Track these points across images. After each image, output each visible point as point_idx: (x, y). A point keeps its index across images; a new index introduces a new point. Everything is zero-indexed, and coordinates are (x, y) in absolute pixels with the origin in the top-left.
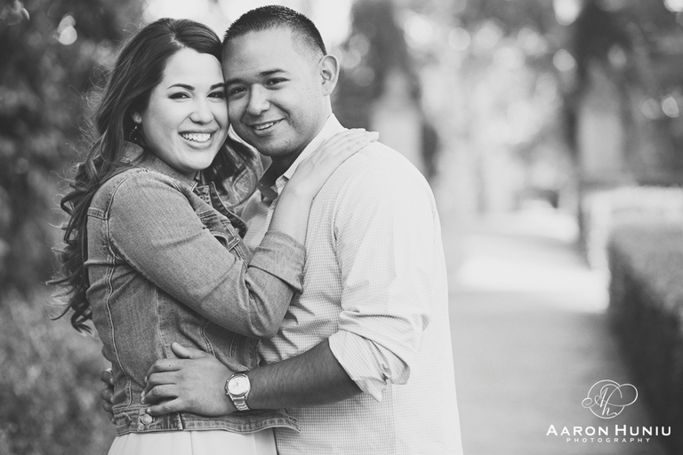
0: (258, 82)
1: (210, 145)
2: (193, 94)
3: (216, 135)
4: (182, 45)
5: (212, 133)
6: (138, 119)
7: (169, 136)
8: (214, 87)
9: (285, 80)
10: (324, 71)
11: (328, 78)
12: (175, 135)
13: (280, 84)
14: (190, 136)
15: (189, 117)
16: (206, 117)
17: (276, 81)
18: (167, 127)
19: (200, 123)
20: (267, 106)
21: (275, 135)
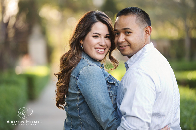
0: (122, 32)
1: (104, 53)
2: (100, 36)
3: (106, 50)
4: (98, 21)
5: (105, 49)
6: (82, 42)
7: (91, 49)
8: (107, 35)
9: (131, 32)
10: (147, 31)
11: (148, 33)
12: (93, 49)
13: (130, 34)
14: (98, 49)
15: (98, 44)
16: (103, 44)
17: (129, 33)
18: (91, 46)
19: (102, 46)
20: (124, 40)
21: (126, 50)
